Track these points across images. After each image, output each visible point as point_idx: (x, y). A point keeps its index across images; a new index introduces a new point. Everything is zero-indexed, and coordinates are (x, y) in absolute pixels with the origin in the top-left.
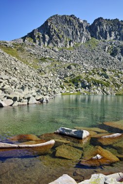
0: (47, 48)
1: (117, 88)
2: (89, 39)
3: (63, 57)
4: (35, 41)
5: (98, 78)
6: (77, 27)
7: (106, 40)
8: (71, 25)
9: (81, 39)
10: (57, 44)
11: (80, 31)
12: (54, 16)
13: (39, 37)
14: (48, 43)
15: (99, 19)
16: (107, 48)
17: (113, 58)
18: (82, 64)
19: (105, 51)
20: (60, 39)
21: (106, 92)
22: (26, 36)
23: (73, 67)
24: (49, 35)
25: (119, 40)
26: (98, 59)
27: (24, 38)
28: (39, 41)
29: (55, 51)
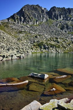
0: (23, 25)
1: (64, 49)
2: (48, 20)
3: (32, 30)
4: (15, 21)
5: (53, 43)
6: (40, 12)
7: (57, 20)
8: (37, 11)
9: (43, 19)
10: (29, 22)
11: (42, 15)
12: (26, 5)
13: (17, 18)
14: (23, 22)
15: (53, 7)
16: (58, 25)
17: (61, 31)
18: (44, 35)
19: (57, 27)
20: (30, 20)
21: (58, 51)
22: (9, 18)
23: (38, 37)
24: (24, 17)
25: (65, 20)
26: (53, 31)
27: (8, 19)
28: (18, 21)
29: (27, 27)
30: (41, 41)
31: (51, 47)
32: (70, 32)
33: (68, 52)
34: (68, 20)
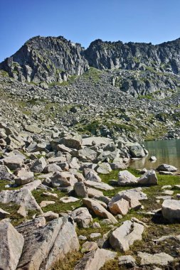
0: (32, 85)
1: (144, 133)
2: (87, 70)
3: (57, 95)
4: (11, 76)
5: (118, 122)
6: (68, 53)
7: (110, 70)
8: (60, 50)
9: (76, 69)
10: (45, 78)
11: (73, 59)
12: (34, 38)
13: (16, 69)
14: (32, 78)
15: (97, 41)
16: (114, 80)
17: (124, 93)
18: (88, 104)
19: (112, 84)
20: (48, 71)
21: (132, 139)
23: (78, 109)
24: (32, 66)
25: (127, 69)
26: (106, 96)
28: (18, 75)
29: (43, 88)
30: (91, 120)
31: (117, 130)
32: (142, 94)
33: (153, 137)
34: (132, 69)
